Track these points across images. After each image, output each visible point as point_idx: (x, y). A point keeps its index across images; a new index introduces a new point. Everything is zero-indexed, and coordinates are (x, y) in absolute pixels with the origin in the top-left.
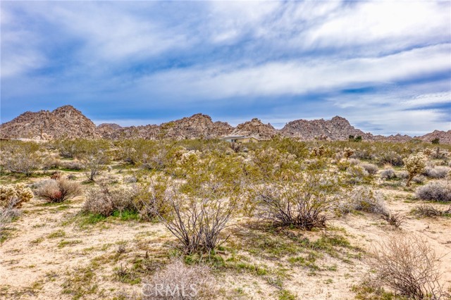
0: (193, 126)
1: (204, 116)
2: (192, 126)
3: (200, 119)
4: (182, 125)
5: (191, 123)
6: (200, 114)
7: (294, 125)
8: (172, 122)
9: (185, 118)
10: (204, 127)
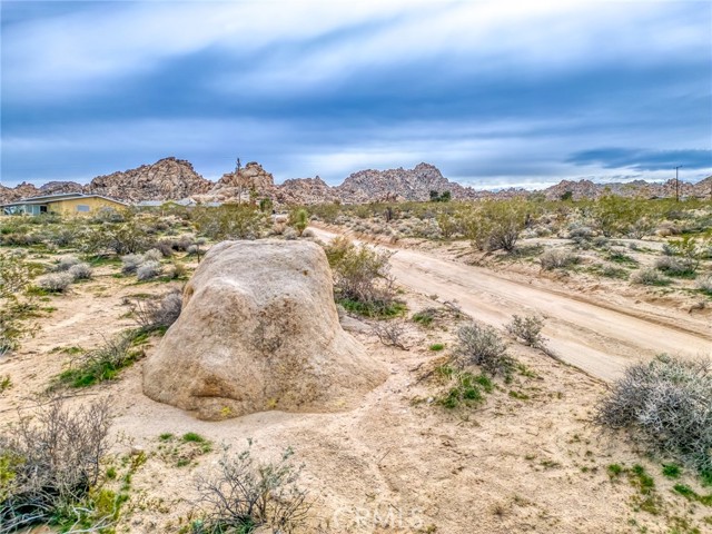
0: (156, 181)
1: (178, 162)
2: (154, 182)
3: (169, 167)
4: (135, 181)
5: (151, 174)
6: (171, 159)
7: (358, 179)
8: (116, 175)
9: (143, 166)
10: (176, 181)
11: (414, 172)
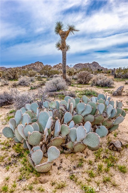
0: (36, 67)
1: (40, 62)
3: (38, 64)
4: (31, 67)
5: (34, 65)
6: (38, 62)
7: (77, 66)
8: (27, 66)
9: (32, 64)
10: (40, 67)
11: (92, 64)
